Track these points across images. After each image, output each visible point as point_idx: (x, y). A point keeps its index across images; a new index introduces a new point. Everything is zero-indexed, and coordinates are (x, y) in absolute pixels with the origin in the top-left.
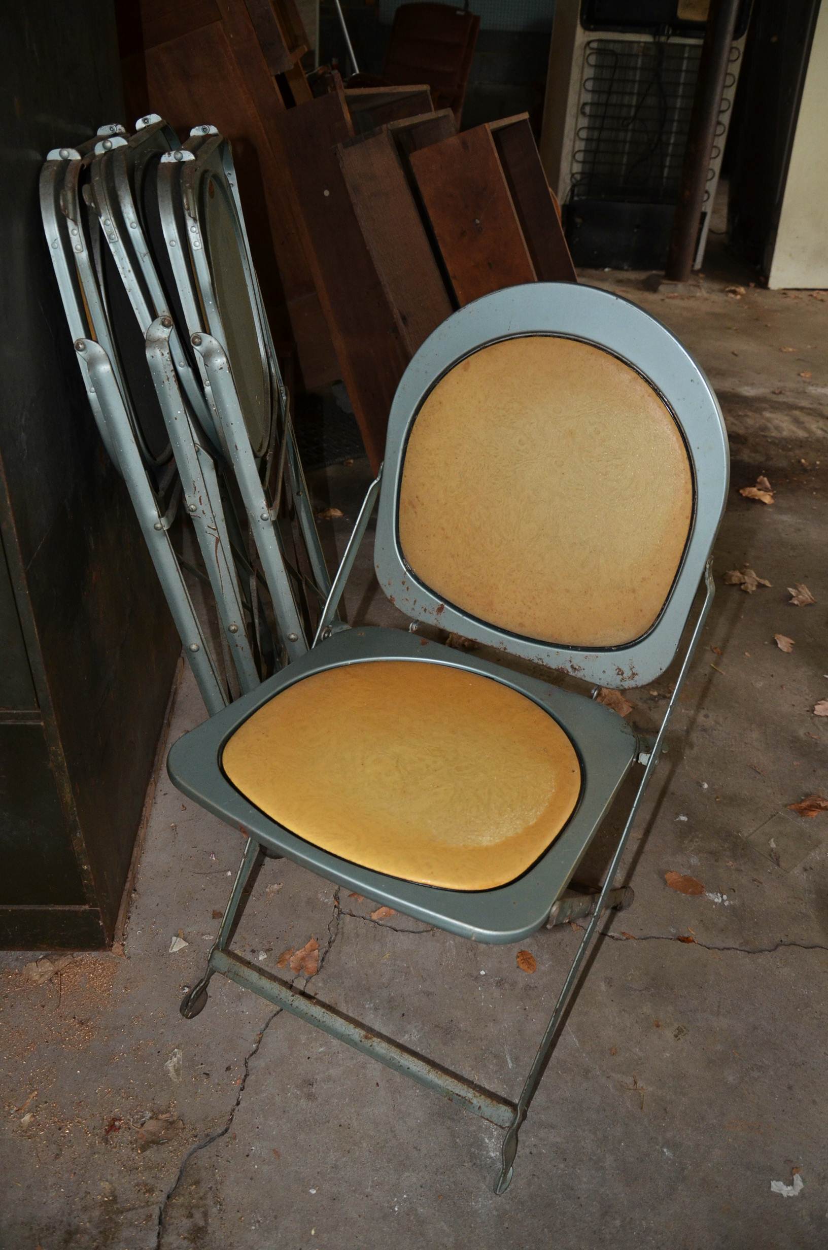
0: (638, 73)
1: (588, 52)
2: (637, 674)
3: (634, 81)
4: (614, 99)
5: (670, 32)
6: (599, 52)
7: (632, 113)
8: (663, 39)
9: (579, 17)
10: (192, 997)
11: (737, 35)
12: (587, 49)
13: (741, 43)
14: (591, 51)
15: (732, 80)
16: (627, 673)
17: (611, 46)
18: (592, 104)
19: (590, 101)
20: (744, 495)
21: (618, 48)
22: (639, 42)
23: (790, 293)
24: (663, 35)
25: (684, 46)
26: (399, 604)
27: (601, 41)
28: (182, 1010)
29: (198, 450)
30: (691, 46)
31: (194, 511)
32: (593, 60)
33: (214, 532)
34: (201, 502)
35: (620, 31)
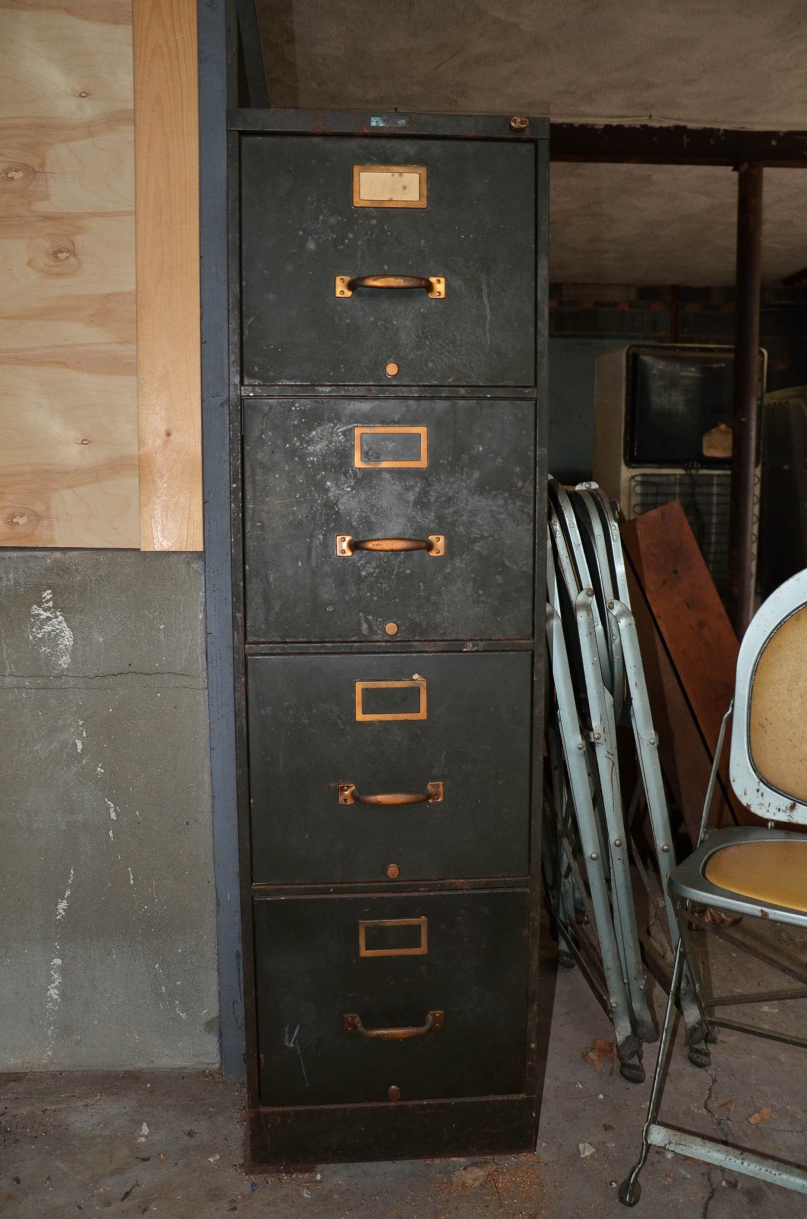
1: (633, 484)
5: (699, 466)
6: (643, 483)
8: (694, 472)
9: (622, 457)
10: (631, 1180)
11: (756, 465)
12: (632, 481)
13: (759, 470)
14: (636, 483)
15: (756, 499)
17: (653, 479)
21: (657, 479)
22: (675, 475)
24: (693, 469)
25: (713, 475)
26: (756, 810)
27: (643, 475)
28: (622, 1199)
29: (604, 689)
30: (719, 476)
31: (598, 739)
32: (638, 489)
33: (611, 757)
34: (604, 731)
35: (657, 468)
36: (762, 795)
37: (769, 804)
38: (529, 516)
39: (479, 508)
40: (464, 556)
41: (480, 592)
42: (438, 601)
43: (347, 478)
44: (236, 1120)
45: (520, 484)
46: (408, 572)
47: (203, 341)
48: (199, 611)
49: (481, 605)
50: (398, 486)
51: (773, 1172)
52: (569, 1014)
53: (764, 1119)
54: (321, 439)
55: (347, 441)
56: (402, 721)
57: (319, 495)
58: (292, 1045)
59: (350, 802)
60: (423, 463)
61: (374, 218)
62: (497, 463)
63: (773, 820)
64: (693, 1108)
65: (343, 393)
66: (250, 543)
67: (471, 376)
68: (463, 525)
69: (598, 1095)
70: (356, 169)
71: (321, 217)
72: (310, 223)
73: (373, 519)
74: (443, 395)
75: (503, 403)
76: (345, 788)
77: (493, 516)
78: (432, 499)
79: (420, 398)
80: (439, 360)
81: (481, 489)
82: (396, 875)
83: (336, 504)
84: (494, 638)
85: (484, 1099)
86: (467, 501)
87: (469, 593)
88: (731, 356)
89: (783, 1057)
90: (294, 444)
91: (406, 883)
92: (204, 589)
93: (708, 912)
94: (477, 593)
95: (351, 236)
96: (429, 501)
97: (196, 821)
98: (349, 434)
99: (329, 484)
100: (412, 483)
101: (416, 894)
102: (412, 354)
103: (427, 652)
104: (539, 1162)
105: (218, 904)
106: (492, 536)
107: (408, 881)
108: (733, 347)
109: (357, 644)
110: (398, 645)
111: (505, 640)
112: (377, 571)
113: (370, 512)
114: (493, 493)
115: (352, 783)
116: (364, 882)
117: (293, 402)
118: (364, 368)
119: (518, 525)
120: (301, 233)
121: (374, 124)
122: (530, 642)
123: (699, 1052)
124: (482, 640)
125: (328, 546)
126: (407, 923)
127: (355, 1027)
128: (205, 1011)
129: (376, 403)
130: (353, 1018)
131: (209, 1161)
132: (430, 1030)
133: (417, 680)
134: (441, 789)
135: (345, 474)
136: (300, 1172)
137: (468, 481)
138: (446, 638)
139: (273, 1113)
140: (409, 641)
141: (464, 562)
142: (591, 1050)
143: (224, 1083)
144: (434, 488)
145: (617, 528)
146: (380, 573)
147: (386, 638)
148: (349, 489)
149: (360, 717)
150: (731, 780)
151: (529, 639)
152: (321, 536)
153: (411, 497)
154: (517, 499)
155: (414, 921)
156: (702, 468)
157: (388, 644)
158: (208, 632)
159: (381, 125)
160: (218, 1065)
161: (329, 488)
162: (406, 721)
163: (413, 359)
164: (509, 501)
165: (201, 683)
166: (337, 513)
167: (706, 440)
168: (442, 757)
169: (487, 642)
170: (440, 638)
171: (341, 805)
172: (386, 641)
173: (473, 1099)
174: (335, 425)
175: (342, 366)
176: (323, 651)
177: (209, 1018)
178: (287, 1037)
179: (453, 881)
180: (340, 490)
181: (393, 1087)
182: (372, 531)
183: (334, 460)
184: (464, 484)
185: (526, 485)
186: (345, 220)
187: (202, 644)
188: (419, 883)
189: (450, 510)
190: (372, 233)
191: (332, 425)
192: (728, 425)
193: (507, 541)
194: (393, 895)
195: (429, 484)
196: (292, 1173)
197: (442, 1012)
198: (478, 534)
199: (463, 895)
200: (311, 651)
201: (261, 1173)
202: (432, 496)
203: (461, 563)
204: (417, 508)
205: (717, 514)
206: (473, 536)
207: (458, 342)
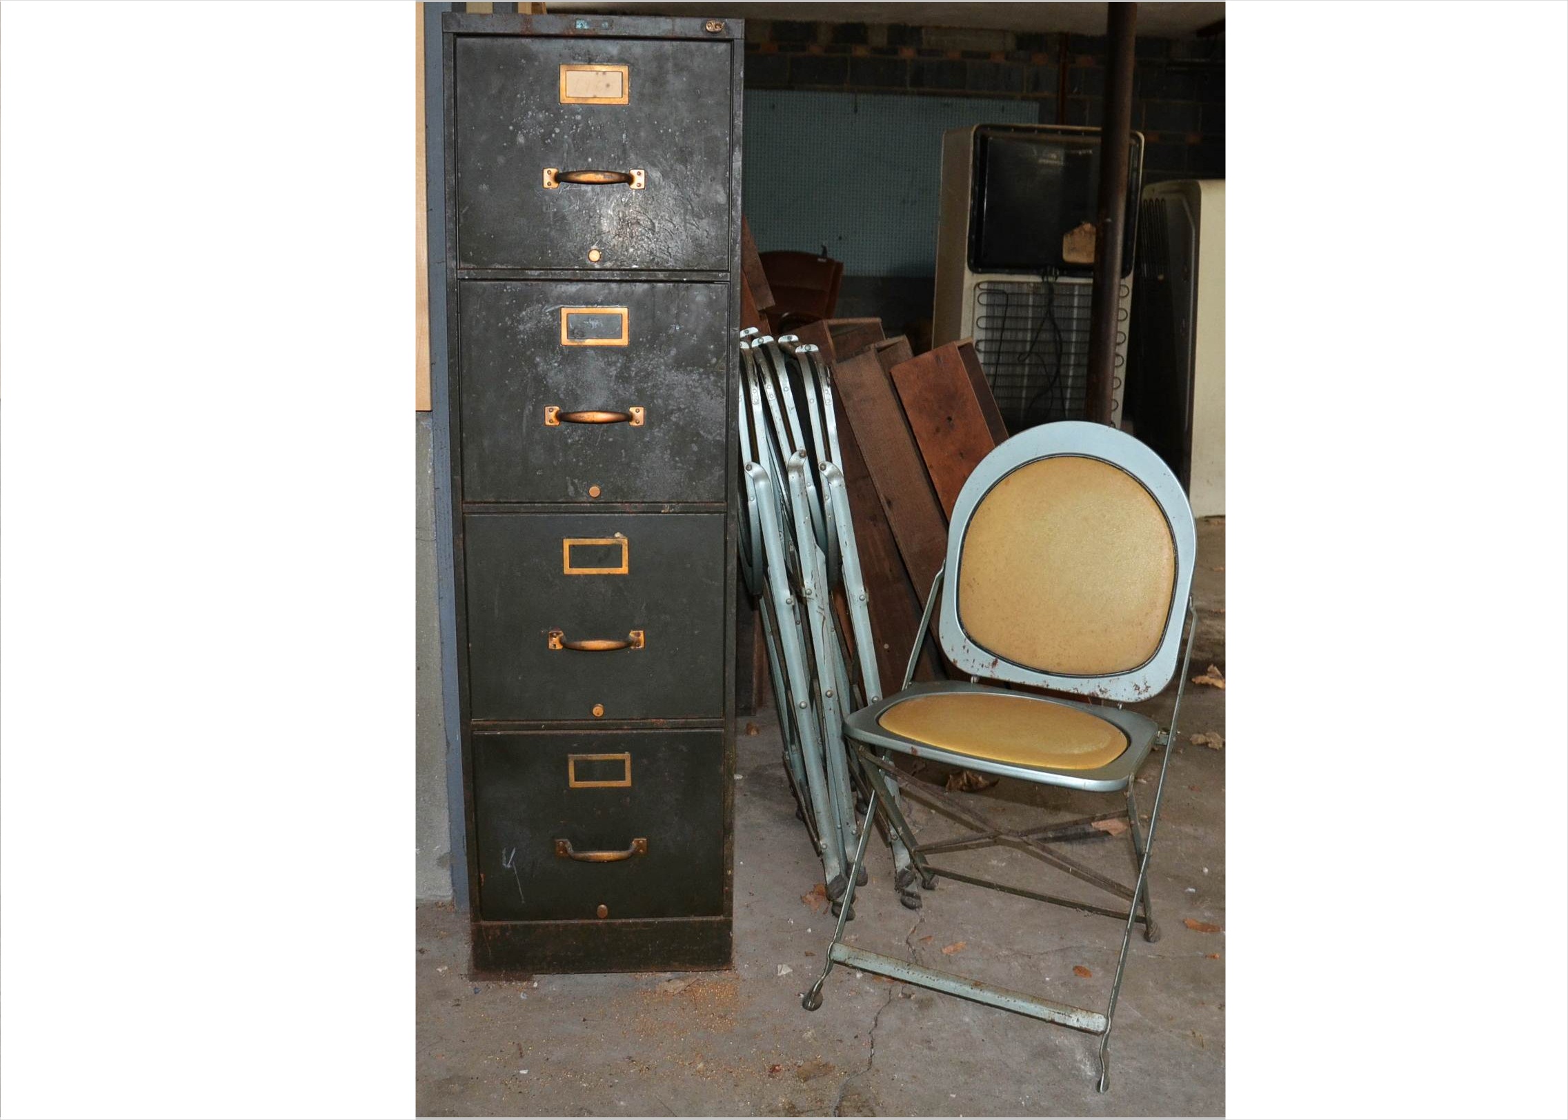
0: (1030, 310)
1: (978, 292)
2: (1150, 687)
3: (1026, 318)
4: (1008, 335)
5: (1058, 273)
6: (990, 292)
7: (1028, 348)
8: (1051, 279)
9: (966, 261)
10: (814, 990)
11: (1124, 274)
12: (977, 289)
13: (1129, 281)
14: (982, 292)
15: (1125, 315)
16: (1142, 687)
17: (1001, 287)
18: (986, 341)
19: (984, 338)
20: (1197, 682)
21: (1007, 288)
22: (1028, 283)
23: (1212, 520)
24: (1051, 275)
25: (1073, 285)
26: (961, 665)
27: (989, 282)
28: (804, 1005)
29: (816, 547)
30: (1081, 285)
31: (809, 594)
32: (984, 299)
33: (822, 612)
34: (815, 586)
35: (1008, 273)
36: (968, 651)
37: (974, 661)
38: (722, 390)
39: (676, 383)
40: (662, 426)
41: (677, 459)
42: (638, 466)
43: (554, 355)
44: (464, 942)
45: (714, 360)
46: (611, 440)
47: (430, 208)
48: (428, 467)
49: (678, 471)
50: (601, 362)
51: (933, 978)
52: (798, 863)
53: (957, 950)
54: (530, 318)
55: (554, 320)
56: (605, 575)
57: (529, 369)
58: (509, 866)
59: (559, 647)
60: (624, 341)
61: (578, 114)
62: (693, 341)
63: (976, 676)
64: (893, 941)
65: (550, 277)
66: (466, 412)
67: (668, 260)
68: (660, 398)
69: (807, 929)
70: (563, 69)
71: (530, 113)
72: (520, 118)
73: (579, 392)
74: (644, 278)
75: (698, 285)
76: (555, 634)
77: (689, 390)
78: (633, 374)
79: (621, 281)
80: (639, 246)
81: (680, 364)
82: (601, 714)
83: (544, 378)
84: (689, 501)
85: (685, 919)
86: (665, 375)
87: (666, 460)
88: (1098, 140)
89: (995, 903)
90: (506, 323)
91: (611, 721)
92: (432, 446)
93: (965, 775)
94: (674, 460)
95: (557, 130)
96: (630, 376)
97: (427, 666)
98: (556, 315)
99: (538, 359)
100: (614, 359)
101: (620, 732)
102: (614, 240)
103: (628, 513)
104: (738, 979)
105: (448, 744)
106: (688, 408)
107: (612, 720)
108: (1099, 129)
109: (564, 505)
110: (600, 505)
111: (699, 503)
112: (582, 438)
113: (576, 385)
114: (689, 368)
115: (561, 630)
116: (573, 720)
117: (504, 285)
118: (570, 254)
119: (712, 398)
120: (511, 128)
121: (579, 26)
122: (723, 505)
123: (911, 895)
124: (678, 503)
125: (538, 415)
126: (612, 758)
127: (565, 850)
128: (437, 847)
129: (581, 285)
130: (564, 843)
131: (438, 971)
132: (632, 854)
133: (618, 538)
134: (642, 637)
135: (553, 351)
136: (519, 980)
137: (666, 358)
138: (645, 500)
139: (492, 926)
140: (612, 503)
141: (662, 431)
142: (810, 893)
143: (456, 912)
144: (635, 363)
145: (830, 392)
146: (585, 441)
147: (590, 500)
148: (556, 364)
149: (567, 570)
150: (941, 636)
151: (722, 502)
152: (531, 407)
153: (613, 372)
154: (711, 374)
155: (618, 756)
156: (1062, 275)
157: (592, 505)
158: (436, 487)
159: (586, 27)
160: (450, 898)
161: (538, 363)
162: (609, 575)
163: (614, 245)
164: (704, 376)
165: (430, 535)
166: (546, 386)
167: (1067, 241)
168: (643, 608)
169: (683, 504)
170: (640, 501)
171: (552, 650)
172: (590, 503)
173: (676, 919)
174: (543, 306)
175: (550, 251)
176: (533, 511)
177: (442, 854)
178: (505, 858)
179: (654, 720)
180: (548, 365)
181: (603, 906)
182: (577, 402)
183: (542, 337)
184: (662, 360)
185: (720, 361)
186: (552, 115)
187: (431, 498)
188: (623, 721)
189: (649, 384)
190: (577, 127)
191: (540, 305)
192: (1093, 224)
193: (702, 413)
194: (599, 732)
195: (630, 360)
196: (512, 981)
197: (645, 839)
198: (674, 406)
199: (662, 733)
200: (522, 510)
201: (484, 980)
202: (633, 371)
203: (658, 432)
204: (618, 382)
205: (1077, 331)
206: (670, 407)
207: (657, 230)
